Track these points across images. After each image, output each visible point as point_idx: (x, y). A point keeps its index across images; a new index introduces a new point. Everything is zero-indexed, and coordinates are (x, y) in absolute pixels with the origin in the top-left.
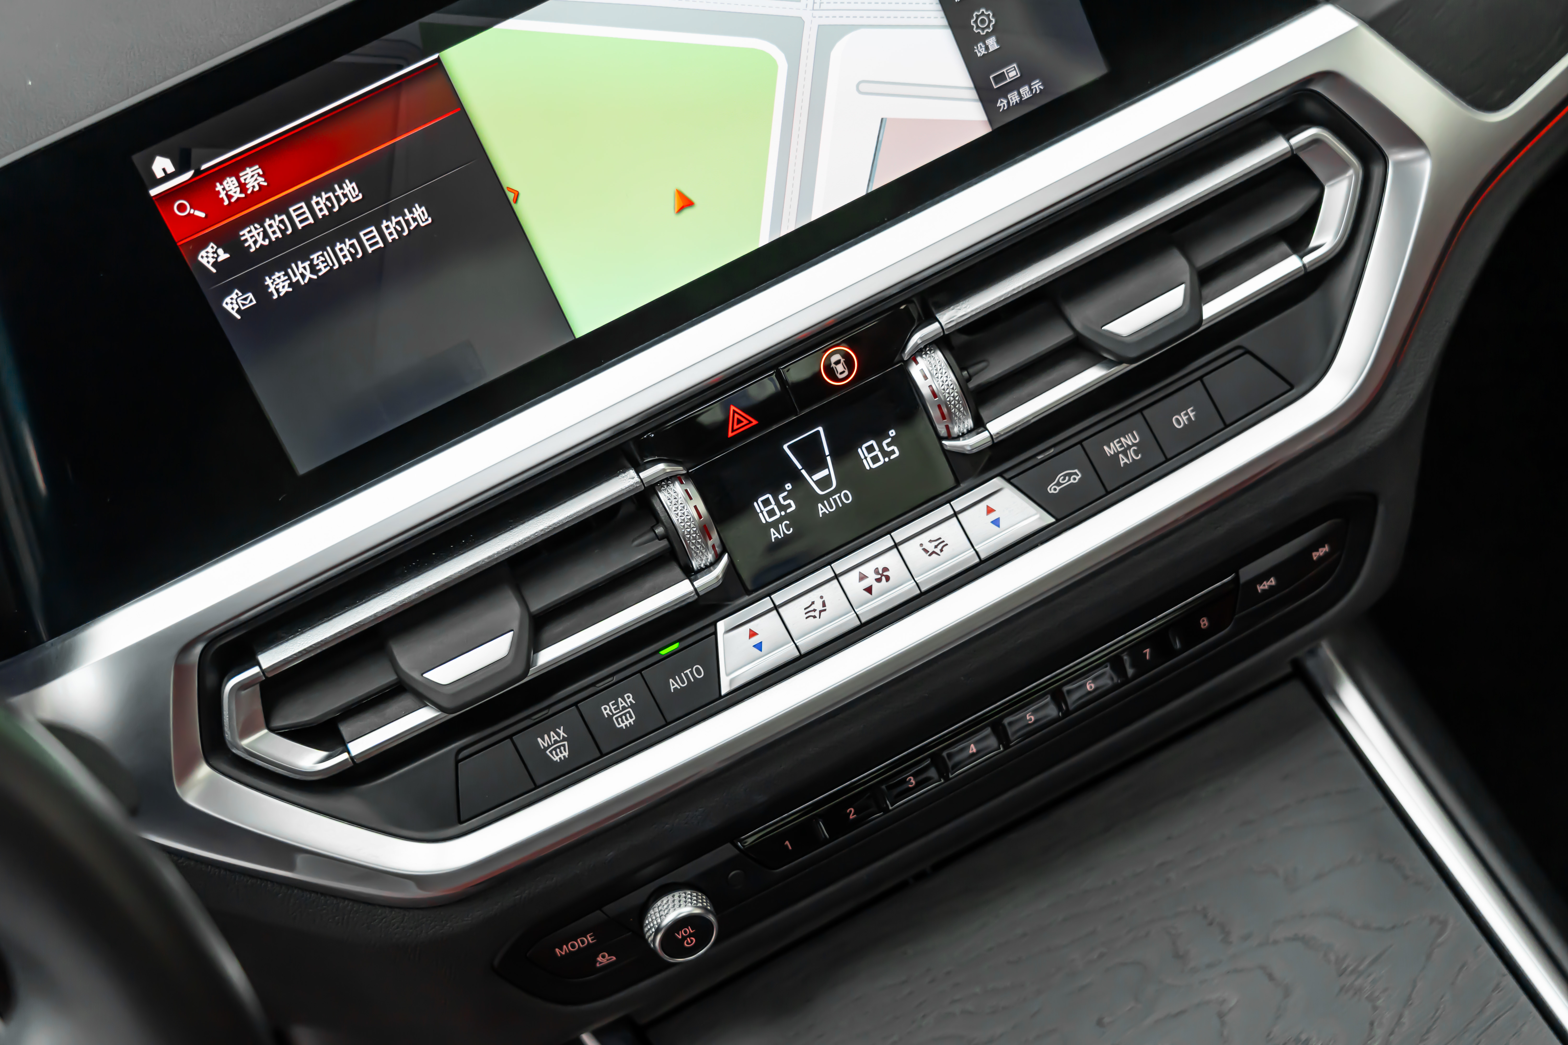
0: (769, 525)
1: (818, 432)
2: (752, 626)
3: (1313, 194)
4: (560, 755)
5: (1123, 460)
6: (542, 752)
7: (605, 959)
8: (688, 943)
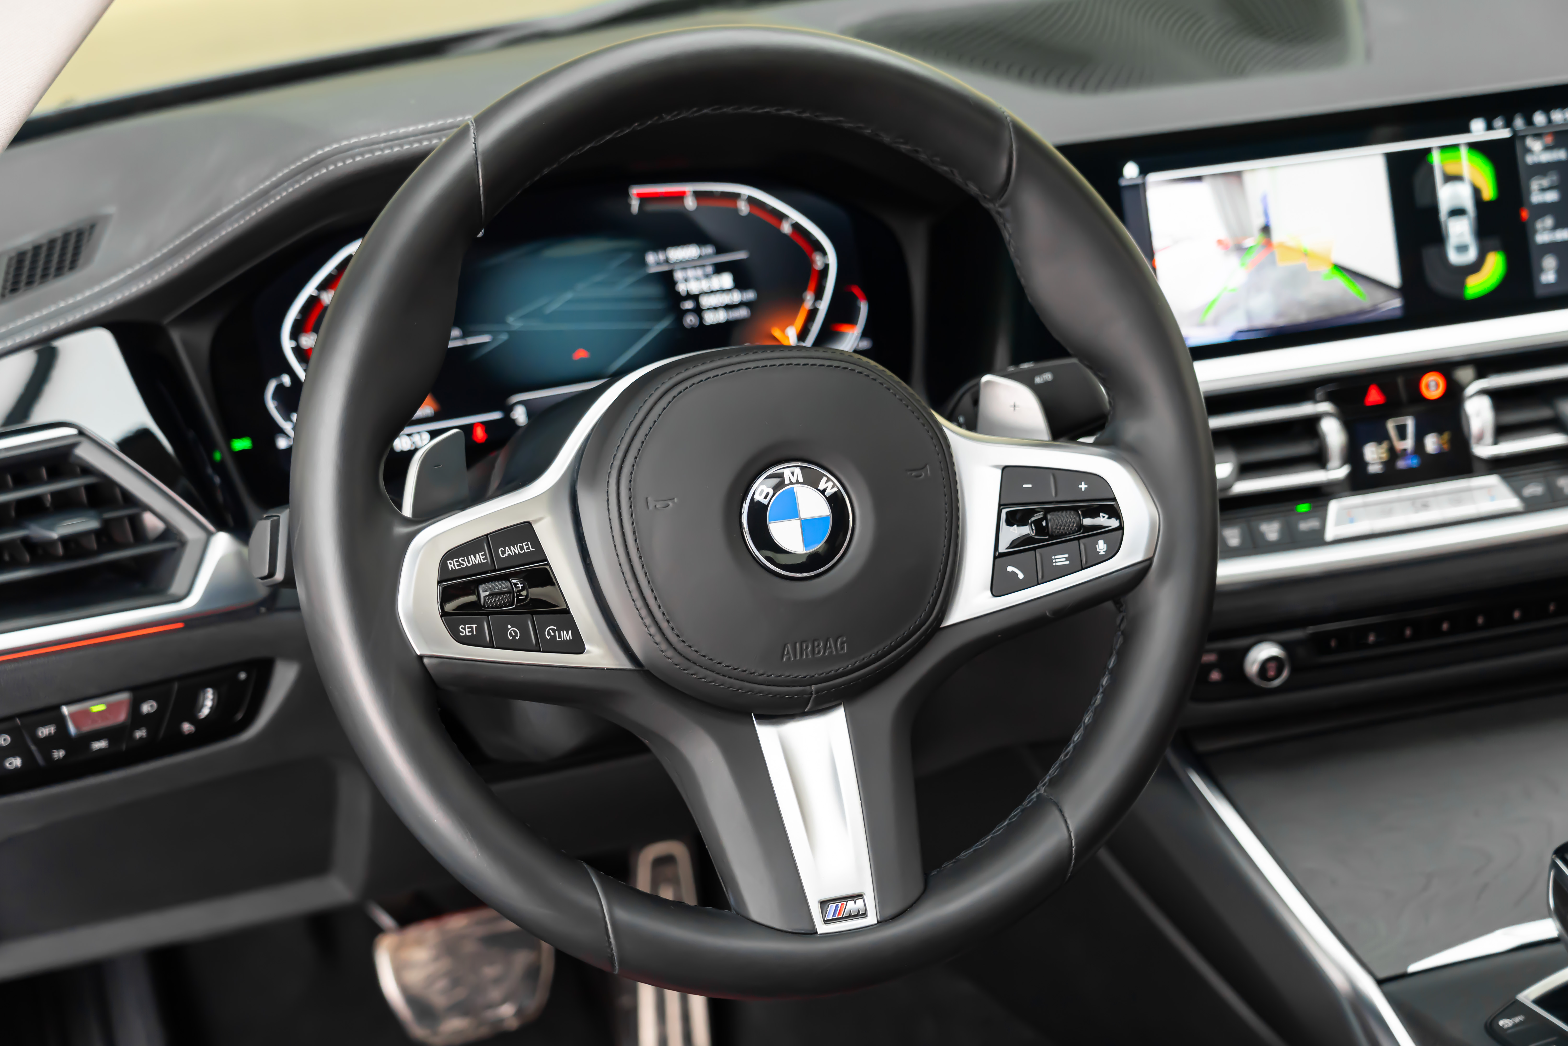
0: (1369, 463)
1: (1407, 423)
2: (1350, 510)
4: (1237, 542)
6: (1230, 538)
7: (1215, 676)
8: (1271, 673)
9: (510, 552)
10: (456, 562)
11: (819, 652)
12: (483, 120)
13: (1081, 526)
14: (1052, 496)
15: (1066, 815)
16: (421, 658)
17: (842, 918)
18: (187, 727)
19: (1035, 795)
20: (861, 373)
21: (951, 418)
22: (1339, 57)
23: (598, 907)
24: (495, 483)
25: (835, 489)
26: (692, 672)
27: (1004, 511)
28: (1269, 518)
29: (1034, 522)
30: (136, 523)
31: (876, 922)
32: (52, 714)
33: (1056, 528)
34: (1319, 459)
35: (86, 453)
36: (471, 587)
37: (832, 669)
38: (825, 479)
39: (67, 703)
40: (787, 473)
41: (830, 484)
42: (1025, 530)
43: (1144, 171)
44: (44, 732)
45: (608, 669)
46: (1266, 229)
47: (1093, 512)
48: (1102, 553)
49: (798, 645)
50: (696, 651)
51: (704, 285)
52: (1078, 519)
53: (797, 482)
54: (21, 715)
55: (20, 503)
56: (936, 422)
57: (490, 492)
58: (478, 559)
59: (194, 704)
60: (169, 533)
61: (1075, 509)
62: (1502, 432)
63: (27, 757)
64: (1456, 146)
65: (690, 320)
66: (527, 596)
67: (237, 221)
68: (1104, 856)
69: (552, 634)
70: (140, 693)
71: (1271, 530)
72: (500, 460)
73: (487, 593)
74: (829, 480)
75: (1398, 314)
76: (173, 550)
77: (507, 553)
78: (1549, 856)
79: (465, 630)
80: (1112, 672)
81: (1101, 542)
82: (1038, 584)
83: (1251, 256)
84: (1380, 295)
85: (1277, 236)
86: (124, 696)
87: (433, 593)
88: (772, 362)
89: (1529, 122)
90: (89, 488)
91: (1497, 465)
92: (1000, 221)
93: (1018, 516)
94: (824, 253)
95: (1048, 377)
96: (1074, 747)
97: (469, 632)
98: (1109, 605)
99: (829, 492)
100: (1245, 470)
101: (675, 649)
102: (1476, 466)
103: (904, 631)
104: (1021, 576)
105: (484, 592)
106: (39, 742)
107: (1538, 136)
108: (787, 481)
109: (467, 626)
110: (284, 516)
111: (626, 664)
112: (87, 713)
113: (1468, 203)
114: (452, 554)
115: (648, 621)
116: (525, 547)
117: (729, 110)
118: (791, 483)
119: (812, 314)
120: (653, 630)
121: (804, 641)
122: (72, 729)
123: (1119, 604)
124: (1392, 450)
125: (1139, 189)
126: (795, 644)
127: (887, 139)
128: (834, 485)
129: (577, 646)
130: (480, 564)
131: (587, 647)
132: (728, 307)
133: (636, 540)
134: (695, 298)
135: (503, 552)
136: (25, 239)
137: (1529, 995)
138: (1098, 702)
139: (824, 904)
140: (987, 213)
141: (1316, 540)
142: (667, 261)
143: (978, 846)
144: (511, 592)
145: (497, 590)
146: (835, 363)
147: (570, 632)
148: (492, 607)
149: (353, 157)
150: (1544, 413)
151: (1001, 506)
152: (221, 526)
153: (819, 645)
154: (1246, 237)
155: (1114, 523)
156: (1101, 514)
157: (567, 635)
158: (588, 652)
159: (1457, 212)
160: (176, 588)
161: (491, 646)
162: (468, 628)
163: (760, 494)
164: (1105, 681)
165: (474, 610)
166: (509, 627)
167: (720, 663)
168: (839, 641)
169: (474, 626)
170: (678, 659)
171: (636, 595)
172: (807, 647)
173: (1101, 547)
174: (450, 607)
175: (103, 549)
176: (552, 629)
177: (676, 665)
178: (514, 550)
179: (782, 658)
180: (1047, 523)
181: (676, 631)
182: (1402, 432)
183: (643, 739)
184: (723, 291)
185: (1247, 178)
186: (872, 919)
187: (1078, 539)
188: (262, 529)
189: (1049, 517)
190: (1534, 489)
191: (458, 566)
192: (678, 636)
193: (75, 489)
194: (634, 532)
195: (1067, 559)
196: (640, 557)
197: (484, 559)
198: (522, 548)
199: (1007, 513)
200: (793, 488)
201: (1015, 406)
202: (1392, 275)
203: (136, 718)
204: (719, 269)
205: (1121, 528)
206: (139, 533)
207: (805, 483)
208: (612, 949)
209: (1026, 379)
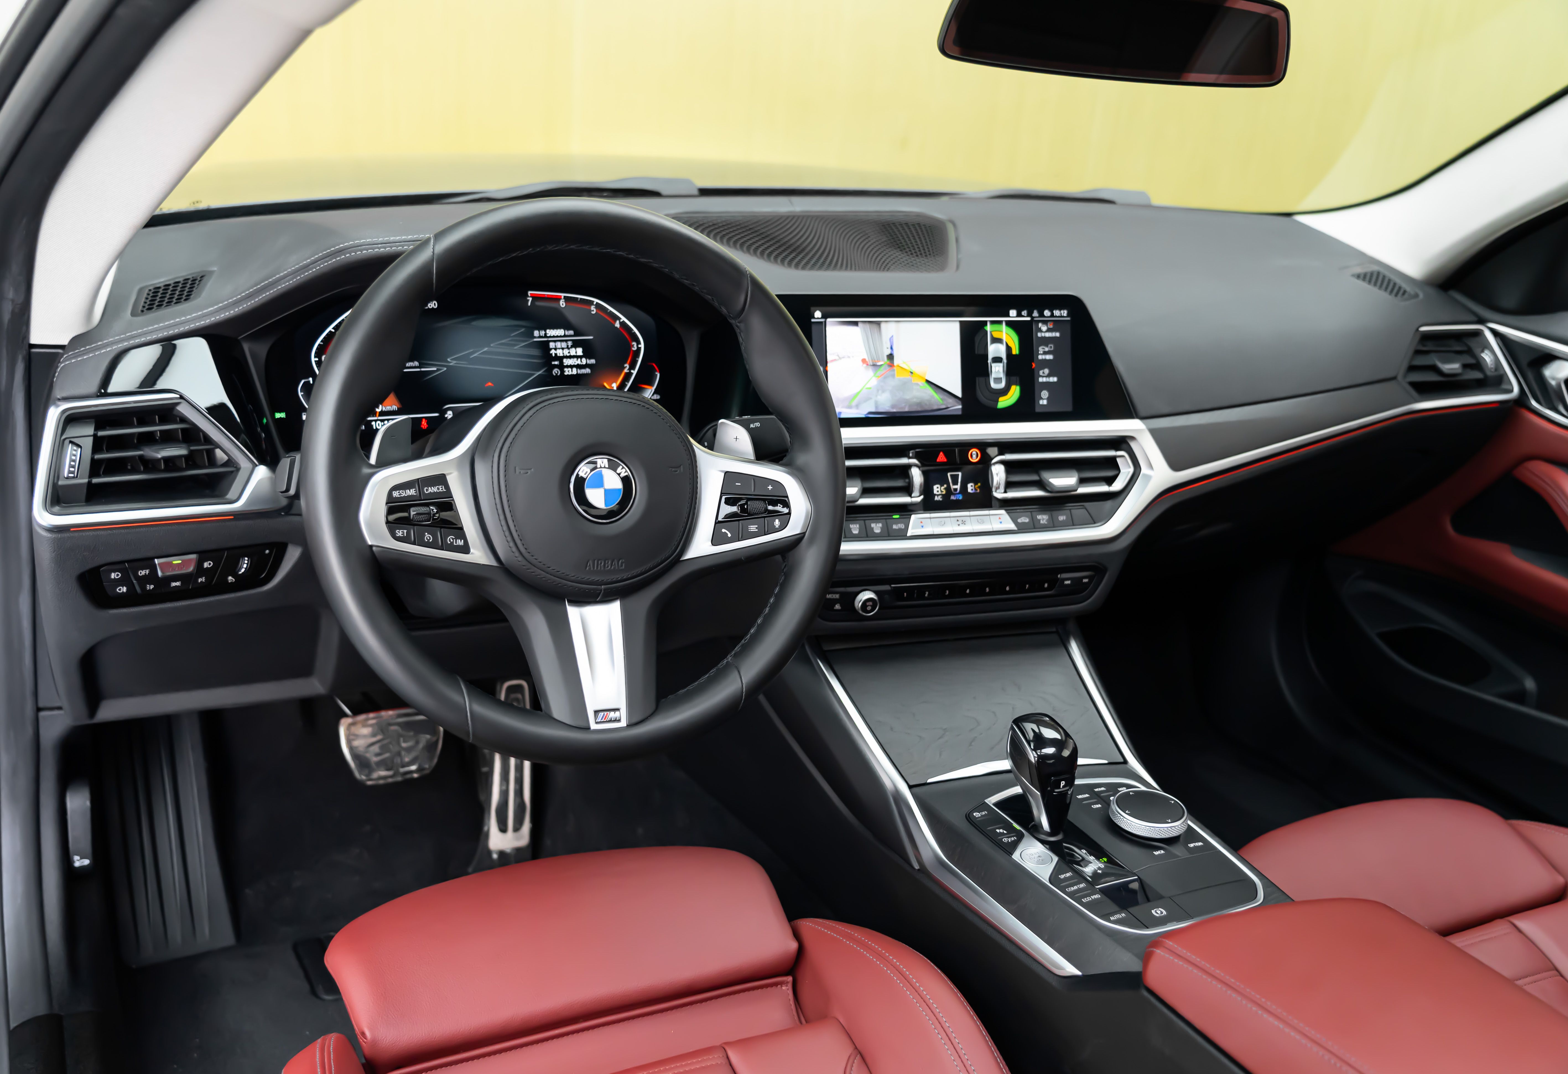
0: (936, 495)
1: (958, 475)
2: (922, 520)
3: (1117, 472)
4: (856, 532)
5: (1042, 522)
6: (850, 529)
7: (838, 607)
8: (869, 608)
9: (431, 491)
10: (398, 492)
11: (608, 567)
12: (439, 236)
13: (766, 510)
14: (752, 491)
15: (742, 674)
16: (371, 546)
17: (606, 721)
18: (230, 579)
19: (725, 661)
20: (648, 408)
21: (700, 442)
22: (942, 267)
23: (463, 702)
24: (427, 450)
25: (626, 474)
26: (532, 571)
27: (724, 498)
28: (876, 520)
29: (740, 505)
30: (211, 454)
31: (626, 725)
32: (148, 562)
33: (752, 510)
34: (908, 490)
35: (183, 409)
36: (406, 508)
37: (615, 577)
38: (621, 467)
39: (158, 558)
40: (599, 462)
41: (624, 470)
42: (734, 509)
43: (825, 316)
44: (142, 573)
45: (483, 565)
46: (891, 357)
47: (774, 503)
48: (777, 527)
49: (596, 561)
50: (536, 559)
51: (566, 352)
52: (765, 506)
53: (605, 467)
54: (128, 561)
55: (141, 434)
56: (689, 441)
57: (424, 456)
58: (412, 492)
59: (236, 565)
60: (230, 462)
61: (764, 500)
62: (1009, 485)
63: (130, 587)
64: (1000, 322)
65: (556, 371)
66: (438, 517)
67: (288, 281)
68: (762, 698)
69: (452, 541)
70: (203, 555)
71: (877, 527)
72: (432, 438)
73: (415, 513)
74: (623, 468)
75: (960, 413)
76: (232, 472)
77: (429, 491)
78: (1010, 723)
79: (399, 533)
80: (776, 596)
81: (777, 521)
82: (739, 541)
83: (881, 371)
84: (950, 401)
85: (896, 362)
86: (194, 556)
87: (383, 509)
88: (597, 397)
89: (1041, 314)
90: (183, 430)
91: (1006, 504)
92: (738, 331)
93: (731, 501)
94: (638, 343)
95: (758, 424)
96: (750, 636)
97: (402, 534)
98: (779, 557)
99: (623, 475)
100: (866, 492)
101: (523, 556)
102: (994, 503)
103: (659, 560)
104: (729, 535)
105: (413, 512)
106: (139, 579)
107: (1045, 322)
108: (599, 466)
109: (401, 531)
110: (298, 457)
111: (494, 563)
112: (170, 564)
113: (1004, 356)
114: (396, 488)
115: (509, 539)
116: (441, 489)
117: (586, 248)
118: (601, 467)
119: (628, 375)
120: (512, 544)
121: (600, 560)
122: (160, 574)
123: (784, 558)
124: (948, 489)
125: (822, 326)
126: (594, 560)
127: (677, 276)
128: (626, 471)
129: (465, 549)
130: (412, 496)
131: (472, 550)
132: (578, 367)
133: (506, 491)
134: (561, 359)
135: (427, 490)
136: (161, 280)
137: (992, 800)
138: (767, 612)
139: (596, 712)
140: (730, 325)
141: (902, 535)
142: (546, 336)
143: (689, 687)
144: (429, 514)
145: (421, 511)
146: (634, 401)
147: (463, 541)
148: (417, 521)
149: (361, 251)
150: (1035, 478)
151: (722, 494)
152: (262, 462)
153: (608, 563)
154: (879, 361)
155: (786, 510)
156: (779, 505)
157: (460, 542)
158: (472, 553)
159: (998, 360)
160: (231, 495)
161: (414, 543)
162: (402, 532)
163: (582, 472)
164: (772, 600)
165: (405, 522)
166: (426, 534)
167: (549, 567)
168: (620, 562)
169: (405, 531)
170: (524, 562)
171: (503, 523)
172: (601, 563)
173: (777, 523)
174: (392, 518)
175: (189, 467)
176: (452, 538)
177: (524, 566)
178: (434, 489)
179: (586, 568)
180: (747, 507)
181: (525, 546)
182: (955, 480)
183: (499, 607)
184: (577, 357)
185: (883, 325)
186: (623, 723)
187: (764, 517)
188: (285, 463)
189: (749, 503)
190: (1024, 520)
191: (399, 495)
192: (526, 549)
193: (176, 430)
194: (506, 486)
195: (757, 528)
196: (508, 501)
197: (415, 493)
198: (438, 489)
199: (725, 498)
200: (602, 470)
201: (736, 439)
202: (957, 389)
203: (200, 570)
204: (576, 344)
205: (789, 513)
206: (212, 461)
207: (608, 468)
208: (469, 728)
209: (745, 425)
